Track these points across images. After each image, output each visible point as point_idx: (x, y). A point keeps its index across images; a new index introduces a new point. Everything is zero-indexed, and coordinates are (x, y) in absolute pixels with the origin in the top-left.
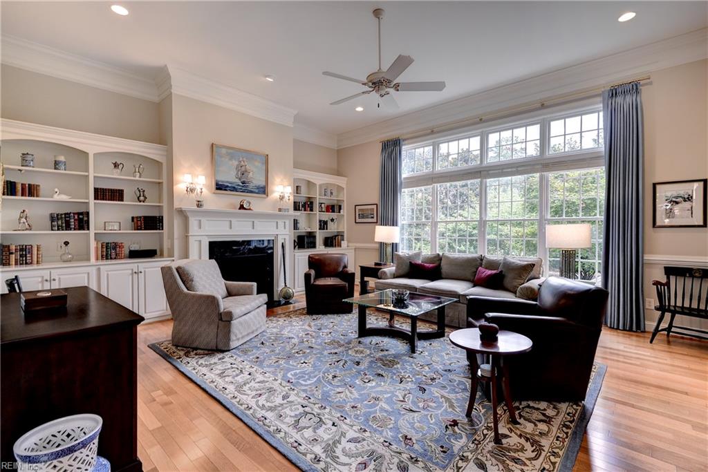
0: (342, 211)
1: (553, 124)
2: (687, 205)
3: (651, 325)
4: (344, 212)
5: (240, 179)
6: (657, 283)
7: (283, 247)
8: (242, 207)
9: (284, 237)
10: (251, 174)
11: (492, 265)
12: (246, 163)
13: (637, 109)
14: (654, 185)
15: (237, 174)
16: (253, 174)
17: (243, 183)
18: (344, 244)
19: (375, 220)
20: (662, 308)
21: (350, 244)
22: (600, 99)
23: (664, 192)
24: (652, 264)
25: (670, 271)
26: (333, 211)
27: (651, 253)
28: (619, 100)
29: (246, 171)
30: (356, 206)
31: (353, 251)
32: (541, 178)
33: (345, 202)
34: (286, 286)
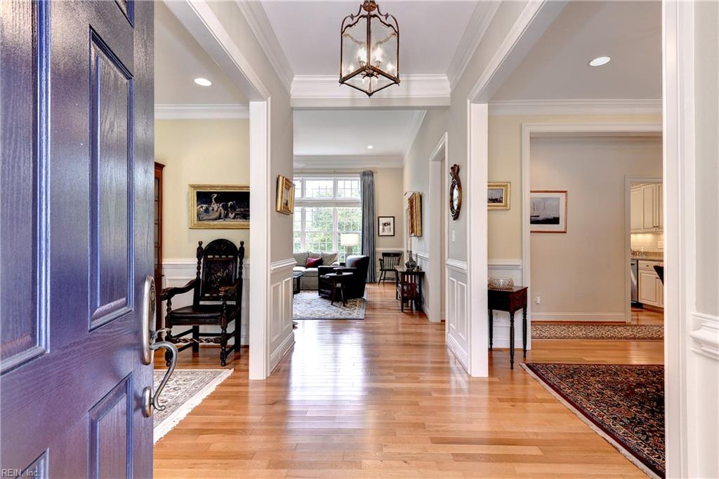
1: (339, 182)
2: (389, 226)
3: (378, 279)
6: (380, 260)
11: (314, 256)
13: (372, 183)
14: (379, 217)
20: (382, 270)
22: (359, 175)
23: (382, 221)
24: (378, 252)
25: (385, 255)
27: (378, 247)
28: (366, 178)
32: (335, 210)
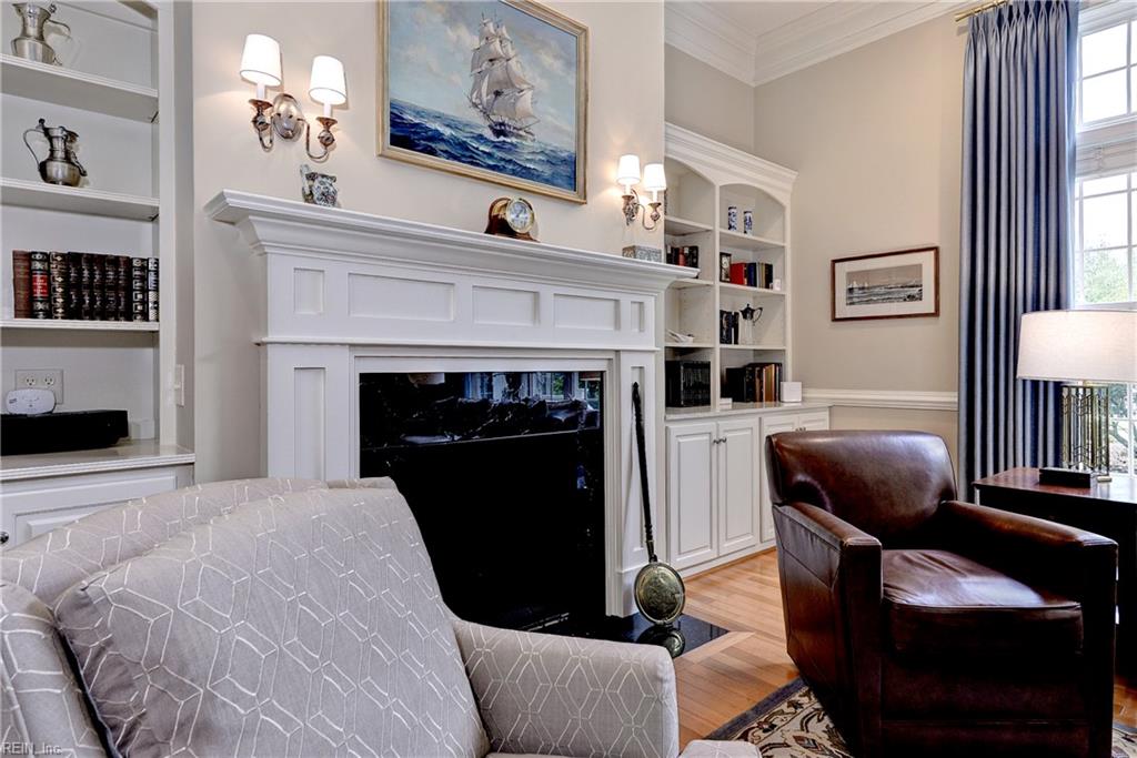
0: (776, 282)
4: (783, 286)
5: (486, 113)
7: (637, 400)
8: (498, 226)
9: (637, 361)
10: (528, 95)
12: (511, 53)
15: (476, 87)
16: (534, 103)
17: (500, 130)
18: (791, 391)
19: (927, 305)
21: (812, 393)
26: (752, 283)
29: (509, 83)
30: (834, 262)
31: (827, 413)
33: (788, 252)
34: (653, 558)
